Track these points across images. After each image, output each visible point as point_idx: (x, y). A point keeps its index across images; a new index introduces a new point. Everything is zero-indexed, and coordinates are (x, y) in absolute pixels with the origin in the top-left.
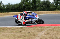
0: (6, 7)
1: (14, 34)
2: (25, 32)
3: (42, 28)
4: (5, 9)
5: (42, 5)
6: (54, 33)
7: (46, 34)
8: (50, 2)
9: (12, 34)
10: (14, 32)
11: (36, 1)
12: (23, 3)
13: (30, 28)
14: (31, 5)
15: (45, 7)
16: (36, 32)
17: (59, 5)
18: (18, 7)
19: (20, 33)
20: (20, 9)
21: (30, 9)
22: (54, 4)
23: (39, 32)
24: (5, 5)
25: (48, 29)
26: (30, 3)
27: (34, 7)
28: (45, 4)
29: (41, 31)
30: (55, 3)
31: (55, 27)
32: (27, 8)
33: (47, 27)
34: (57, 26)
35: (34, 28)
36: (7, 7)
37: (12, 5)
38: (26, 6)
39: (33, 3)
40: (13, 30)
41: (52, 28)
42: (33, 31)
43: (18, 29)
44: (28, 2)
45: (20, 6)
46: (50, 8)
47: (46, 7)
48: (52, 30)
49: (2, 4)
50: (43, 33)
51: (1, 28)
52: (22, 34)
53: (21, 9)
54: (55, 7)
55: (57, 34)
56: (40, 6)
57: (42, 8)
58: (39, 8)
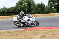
0: (1, 11)
2: (21, 35)
6: (50, 36)
7: (41, 37)
8: (45, 5)
9: (8, 37)
10: (10, 35)
11: (31, 4)
12: (18, 6)
13: (26, 31)
14: (26, 8)
15: (40, 10)
16: (32, 35)
17: (53, 8)
18: (13, 11)
19: (16, 36)
20: (15, 12)
22: (48, 7)
23: (34, 35)
25: (43, 32)
26: (25, 6)
28: (40, 7)
29: (37, 34)
30: (50, 6)
31: (50, 30)
33: (42, 29)
34: (52, 29)
35: (30, 31)
36: (3, 10)
37: (7, 8)
38: (21, 9)
39: (28, 7)
40: (9, 33)
41: (47, 31)
42: (29, 34)
44: (23, 5)
45: (15, 9)
46: (45, 11)
47: (41, 10)
48: (48, 33)
50: (39, 36)
52: (18, 38)
53: (17, 12)
54: (50, 9)
55: (53, 37)
56: (35, 9)
57: (37, 11)
58: (34, 11)
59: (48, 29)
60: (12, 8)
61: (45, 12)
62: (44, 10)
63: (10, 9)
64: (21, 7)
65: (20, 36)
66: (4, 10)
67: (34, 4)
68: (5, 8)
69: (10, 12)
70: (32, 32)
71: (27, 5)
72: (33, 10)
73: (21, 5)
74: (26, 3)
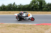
0: (18, 7)
1: (25, 30)
3: (48, 27)
4: (17, 8)
5: (47, 7)
10: (25, 29)
11: (42, 3)
12: (32, 4)
13: (38, 26)
14: (38, 6)
15: (49, 9)
16: (43, 30)
18: (27, 8)
19: (30, 30)
21: (37, 9)
23: (45, 29)
24: (17, 5)
26: (37, 4)
27: (41, 8)
28: (49, 6)
32: (35, 9)
35: (41, 26)
36: (19, 7)
37: (23, 5)
38: (34, 6)
39: (40, 5)
40: (24, 27)
42: (41, 29)
43: (28, 27)
44: (36, 3)
45: (29, 6)
49: (15, 5)
51: (15, 24)
53: (30, 9)
56: (46, 7)
57: (47, 9)
58: (44, 9)
60: (27, 5)
63: (25, 6)
64: (34, 5)
65: (34, 30)
66: (21, 7)
67: (45, 3)
68: (21, 5)
69: (25, 9)
70: (44, 27)
71: (39, 4)
72: (44, 8)
73: (34, 3)
74: (39, 2)
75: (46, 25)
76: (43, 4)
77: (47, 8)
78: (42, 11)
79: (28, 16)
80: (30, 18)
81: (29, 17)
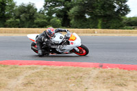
3: (17, 69)
5: (17, 14)
8: (36, 9)
15: (24, 20)
17: (54, 15)
22: (43, 13)
23: (10, 77)
25: (30, 72)
28: (25, 12)
29: (16, 75)
30: (47, 11)
31: (45, 69)
34: (49, 67)
41: (38, 70)
46: (35, 21)
47: (26, 18)
48: (39, 75)
50: (20, 82)
56: (14, 15)
57: (18, 20)
58: (11, 20)
59: (40, 66)
61: (37, 24)
62: (34, 19)
67: (13, 6)
70: (6, 69)
72: (9, 18)
75: (13, 66)
76: (7, 8)
77: (19, 17)
78: (5, 26)
79: (70, 41)
80: (77, 49)
81: (72, 43)
